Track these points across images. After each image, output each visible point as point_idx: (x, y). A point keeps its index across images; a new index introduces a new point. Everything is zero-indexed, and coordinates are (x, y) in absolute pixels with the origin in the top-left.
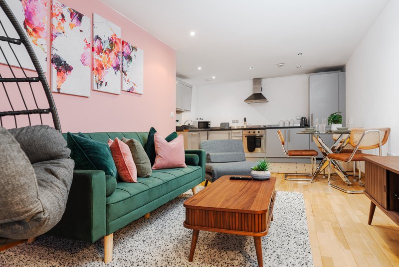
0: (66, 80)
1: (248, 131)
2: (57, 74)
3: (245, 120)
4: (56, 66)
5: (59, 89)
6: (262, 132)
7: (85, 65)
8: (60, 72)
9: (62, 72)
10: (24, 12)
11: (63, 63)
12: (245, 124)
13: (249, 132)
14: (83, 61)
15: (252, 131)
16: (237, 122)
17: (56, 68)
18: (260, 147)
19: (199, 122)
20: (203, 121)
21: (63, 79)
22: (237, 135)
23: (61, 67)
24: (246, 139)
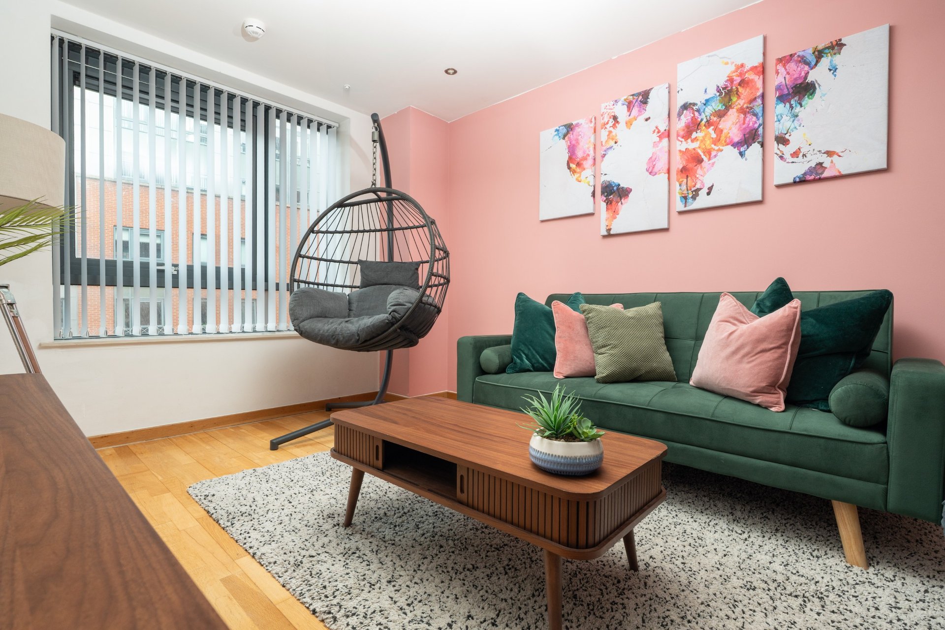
0: (621, 213)
2: (607, 208)
4: (605, 198)
5: (609, 230)
7: (656, 174)
8: (611, 204)
9: (614, 203)
10: (567, 151)
11: (615, 188)
14: (650, 171)
17: (605, 201)
21: (615, 212)
23: (611, 197)
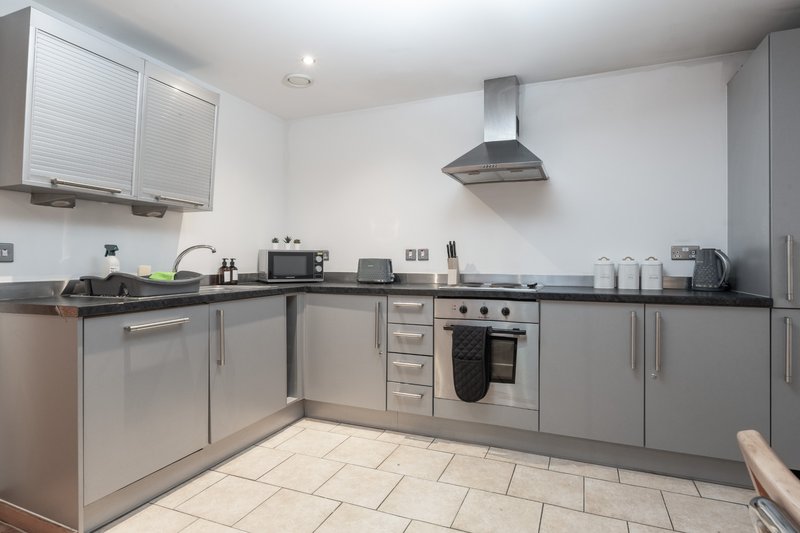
1: (460, 303)
3: (452, 250)
6: (522, 311)
12: (450, 267)
13: (464, 310)
15: (474, 306)
16: (423, 255)
18: (512, 381)
19: (272, 255)
20: (297, 248)
22: (409, 318)
24: (445, 341)
